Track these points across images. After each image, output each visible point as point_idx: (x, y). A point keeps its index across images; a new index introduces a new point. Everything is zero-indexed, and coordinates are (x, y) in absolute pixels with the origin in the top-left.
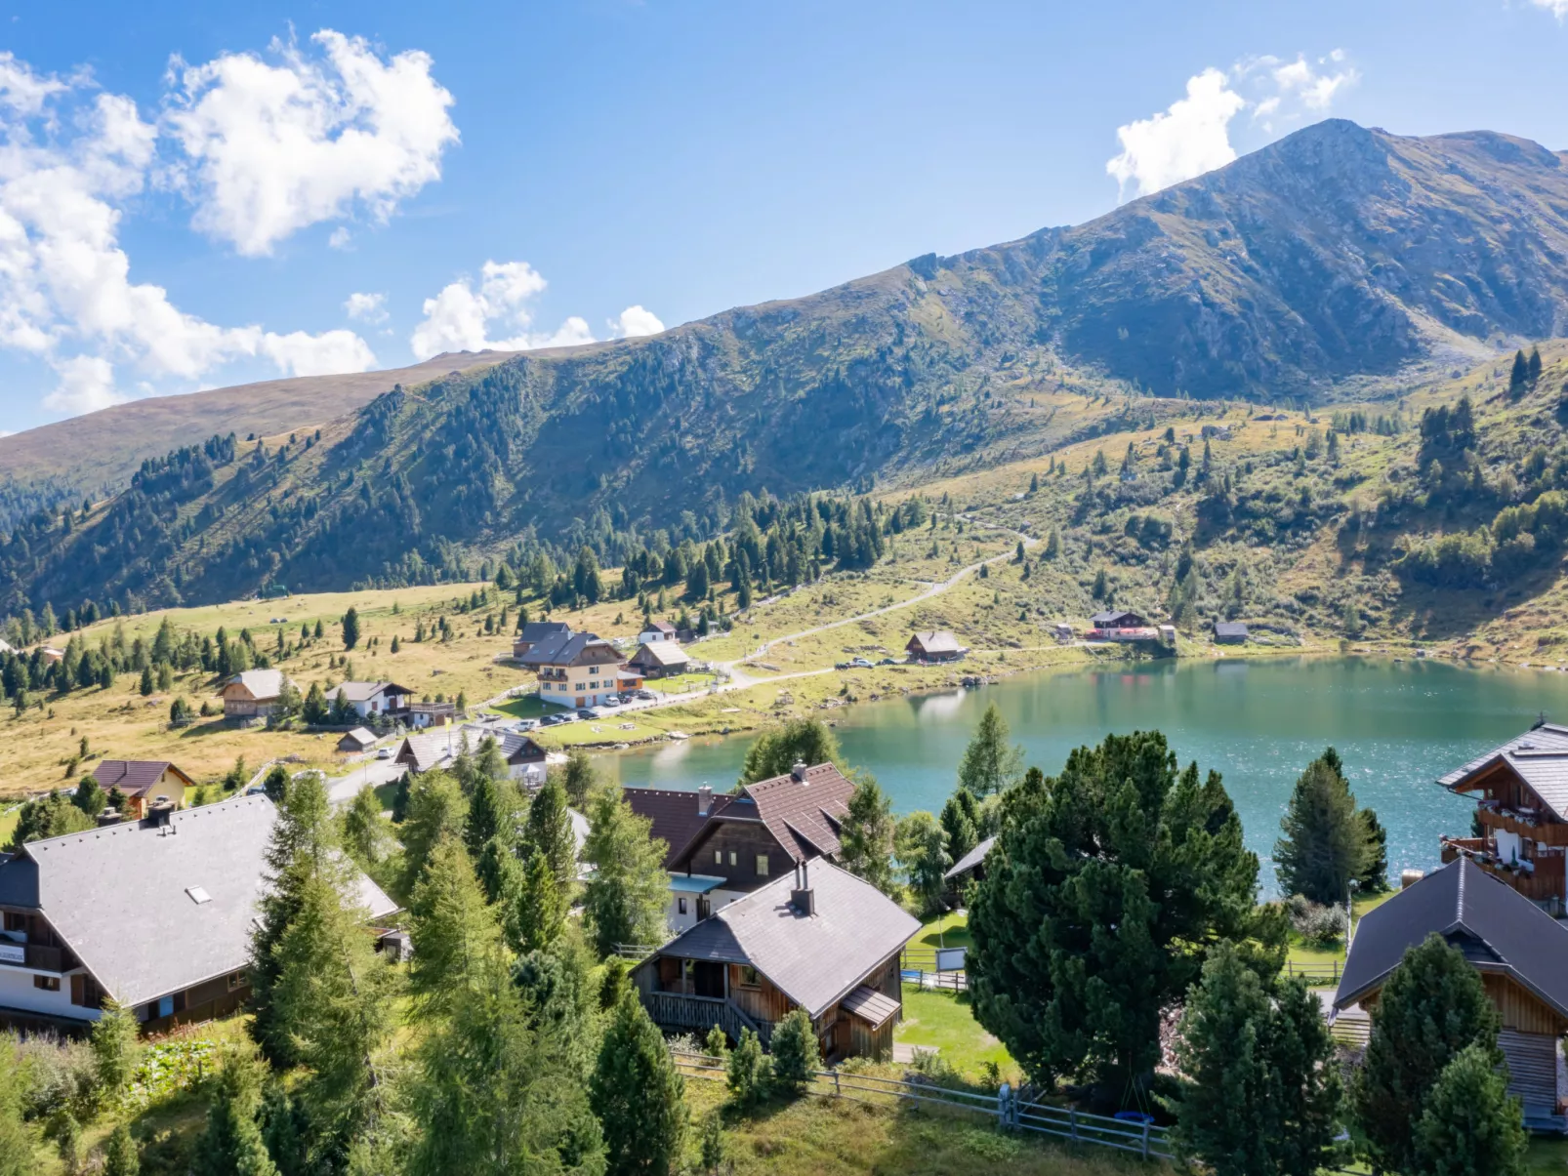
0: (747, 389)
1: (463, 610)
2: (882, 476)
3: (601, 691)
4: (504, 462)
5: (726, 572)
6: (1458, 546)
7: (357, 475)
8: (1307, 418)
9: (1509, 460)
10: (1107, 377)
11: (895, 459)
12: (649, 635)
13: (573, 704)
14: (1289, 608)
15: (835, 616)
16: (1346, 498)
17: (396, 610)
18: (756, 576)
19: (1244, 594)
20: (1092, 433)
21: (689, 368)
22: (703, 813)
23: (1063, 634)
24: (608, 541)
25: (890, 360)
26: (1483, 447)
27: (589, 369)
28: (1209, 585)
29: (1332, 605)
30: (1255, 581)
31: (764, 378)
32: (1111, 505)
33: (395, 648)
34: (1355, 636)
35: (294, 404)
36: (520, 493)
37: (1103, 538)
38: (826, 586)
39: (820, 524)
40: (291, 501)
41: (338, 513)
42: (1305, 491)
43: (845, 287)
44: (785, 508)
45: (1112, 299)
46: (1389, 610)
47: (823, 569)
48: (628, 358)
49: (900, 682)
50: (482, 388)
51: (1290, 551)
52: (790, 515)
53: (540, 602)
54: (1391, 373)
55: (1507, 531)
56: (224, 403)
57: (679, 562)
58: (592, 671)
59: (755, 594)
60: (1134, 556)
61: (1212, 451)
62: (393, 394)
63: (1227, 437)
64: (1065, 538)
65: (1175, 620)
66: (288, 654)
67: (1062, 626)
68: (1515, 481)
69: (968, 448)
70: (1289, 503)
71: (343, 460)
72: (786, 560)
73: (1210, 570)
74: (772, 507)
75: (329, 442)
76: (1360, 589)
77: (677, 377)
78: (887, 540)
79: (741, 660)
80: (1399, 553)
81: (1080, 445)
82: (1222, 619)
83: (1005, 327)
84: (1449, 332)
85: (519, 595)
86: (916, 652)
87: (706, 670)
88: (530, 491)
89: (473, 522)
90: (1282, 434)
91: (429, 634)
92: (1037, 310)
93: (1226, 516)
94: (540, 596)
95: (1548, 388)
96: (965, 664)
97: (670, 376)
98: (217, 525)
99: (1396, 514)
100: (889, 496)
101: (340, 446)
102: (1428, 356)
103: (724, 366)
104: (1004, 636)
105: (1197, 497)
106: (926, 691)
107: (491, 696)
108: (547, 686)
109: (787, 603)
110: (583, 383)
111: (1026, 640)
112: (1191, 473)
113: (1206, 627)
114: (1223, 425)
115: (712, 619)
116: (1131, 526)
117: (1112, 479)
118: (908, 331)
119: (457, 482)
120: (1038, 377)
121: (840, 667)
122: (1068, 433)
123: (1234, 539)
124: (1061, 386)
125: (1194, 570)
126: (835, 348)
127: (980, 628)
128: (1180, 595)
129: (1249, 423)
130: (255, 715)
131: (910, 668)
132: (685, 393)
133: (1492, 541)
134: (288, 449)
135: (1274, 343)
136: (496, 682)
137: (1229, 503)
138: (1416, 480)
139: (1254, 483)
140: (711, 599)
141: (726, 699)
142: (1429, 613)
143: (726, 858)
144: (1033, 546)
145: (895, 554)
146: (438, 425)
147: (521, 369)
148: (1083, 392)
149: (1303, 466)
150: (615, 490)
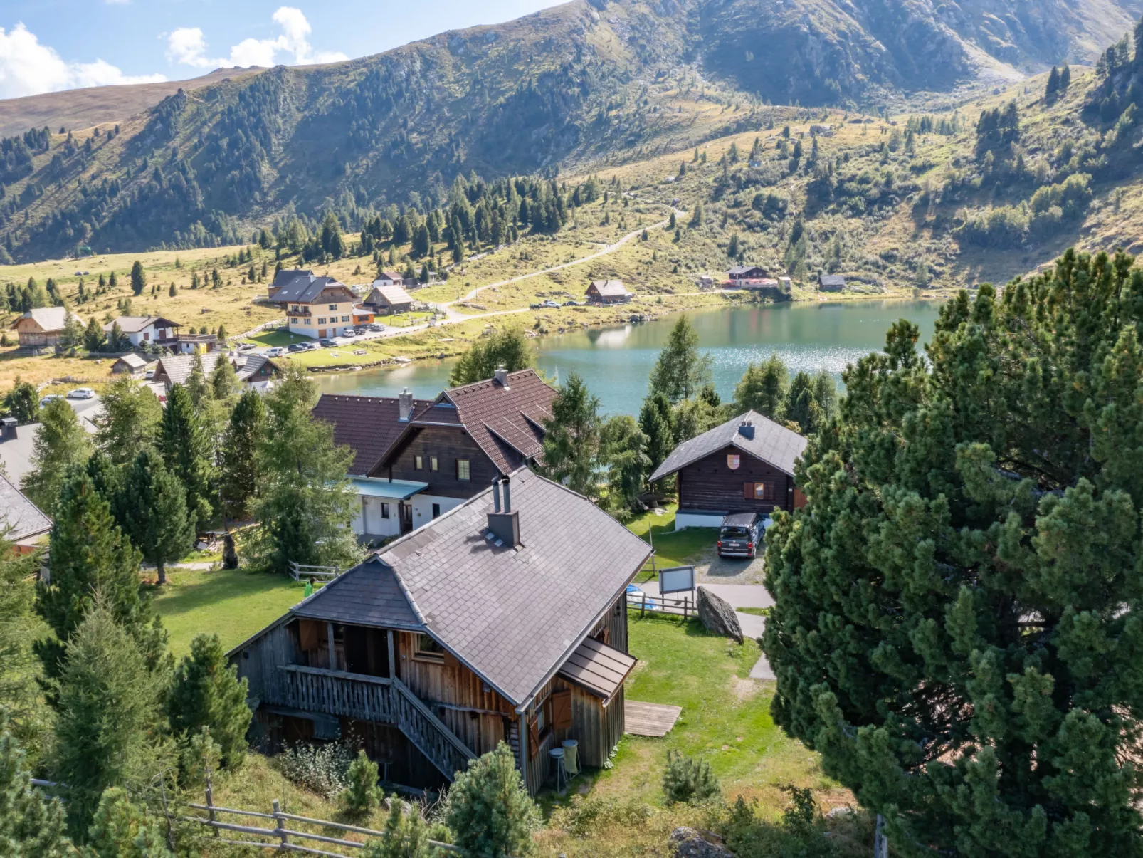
0: (459, 95)
1: (232, 264)
2: (565, 166)
3: (339, 325)
4: (269, 152)
5: (444, 235)
6: (1004, 217)
7: (150, 162)
8: (887, 121)
9: (1044, 151)
10: (737, 90)
11: (575, 152)
12: (382, 281)
13: (316, 335)
14: (875, 264)
15: (529, 269)
16: (920, 181)
17: (178, 265)
18: (467, 238)
19: (842, 254)
20: (726, 132)
21: (414, 79)
22: (404, 418)
23: (706, 284)
24: (352, 215)
25: (570, 74)
26: (1024, 141)
27: (334, 79)
28: (815, 247)
29: (907, 262)
30: (850, 244)
31: (473, 87)
32: (742, 186)
33: (172, 292)
34: (924, 285)
35: (101, 107)
36: (282, 178)
37: (735, 211)
38: (523, 246)
39: (517, 199)
40: (98, 182)
41: (136, 192)
42: (889, 175)
43: (537, 15)
44: (489, 187)
45: (742, 29)
46: (950, 265)
47: (520, 233)
48: (365, 70)
49: (581, 318)
50: (248, 93)
51: (876, 221)
52: (493, 193)
53: (294, 258)
54: (948, 91)
55: (1041, 205)
56: (43, 106)
57: (405, 226)
58: (332, 308)
59: (467, 252)
60: (758, 225)
61: (819, 145)
62: (177, 96)
63: (829, 135)
64: (707, 211)
65: (790, 273)
66: (85, 299)
67: (705, 277)
68: (1048, 167)
69: (631, 144)
70: (876, 185)
71: (138, 149)
72: (490, 225)
73: (816, 235)
74: (480, 186)
75: (128, 134)
76: (928, 250)
77: (404, 85)
78: (569, 212)
79: (456, 302)
80: (959, 222)
81: (717, 141)
82: (825, 273)
83: (659, 50)
84: (992, 60)
85: (277, 253)
86: (594, 297)
87: (426, 309)
88: (290, 176)
89: (245, 201)
90: (871, 133)
91: (203, 282)
92: (684, 37)
93: (828, 194)
94: (295, 254)
95: (1076, 96)
96: (632, 306)
97: (399, 85)
98: (38, 202)
99: (957, 193)
100: (571, 178)
101: (135, 139)
102: (975, 78)
103: (441, 77)
104: (661, 285)
105: (806, 180)
106: (602, 326)
107: (249, 329)
108: (295, 321)
109: (493, 258)
110: (329, 89)
111: (677, 288)
112: (802, 162)
113: (813, 279)
114: (826, 125)
115: (433, 270)
116: (757, 202)
117: (743, 165)
118: (585, 51)
119: (230, 169)
120: (684, 89)
121: (533, 307)
122: (707, 132)
123: (834, 212)
124: (702, 96)
125: (805, 235)
126: (528, 64)
127: (642, 278)
128: (793, 254)
129: (845, 124)
130: (46, 345)
131: (588, 308)
132: (411, 99)
133: (1030, 213)
134: (93, 140)
135: (862, 65)
136: (254, 318)
137: (831, 184)
138: (974, 166)
139: (850, 169)
140: (432, 255)
141: (443, 331)
142: (980, 268)
143: (427, 462)
144: (681, 216)
145: (576, 222)
146: (214, 122)
147: (280, 78)
148: (718, 101)
149: (887, 157)
150: (357, 176)
